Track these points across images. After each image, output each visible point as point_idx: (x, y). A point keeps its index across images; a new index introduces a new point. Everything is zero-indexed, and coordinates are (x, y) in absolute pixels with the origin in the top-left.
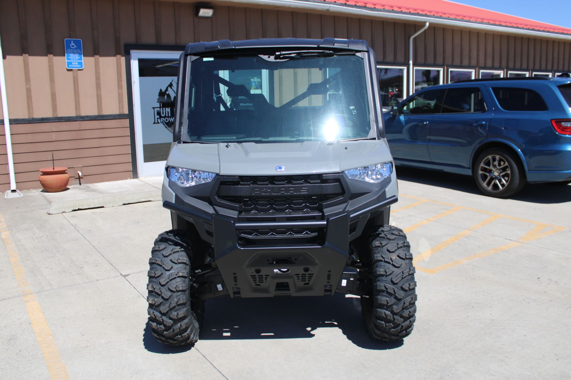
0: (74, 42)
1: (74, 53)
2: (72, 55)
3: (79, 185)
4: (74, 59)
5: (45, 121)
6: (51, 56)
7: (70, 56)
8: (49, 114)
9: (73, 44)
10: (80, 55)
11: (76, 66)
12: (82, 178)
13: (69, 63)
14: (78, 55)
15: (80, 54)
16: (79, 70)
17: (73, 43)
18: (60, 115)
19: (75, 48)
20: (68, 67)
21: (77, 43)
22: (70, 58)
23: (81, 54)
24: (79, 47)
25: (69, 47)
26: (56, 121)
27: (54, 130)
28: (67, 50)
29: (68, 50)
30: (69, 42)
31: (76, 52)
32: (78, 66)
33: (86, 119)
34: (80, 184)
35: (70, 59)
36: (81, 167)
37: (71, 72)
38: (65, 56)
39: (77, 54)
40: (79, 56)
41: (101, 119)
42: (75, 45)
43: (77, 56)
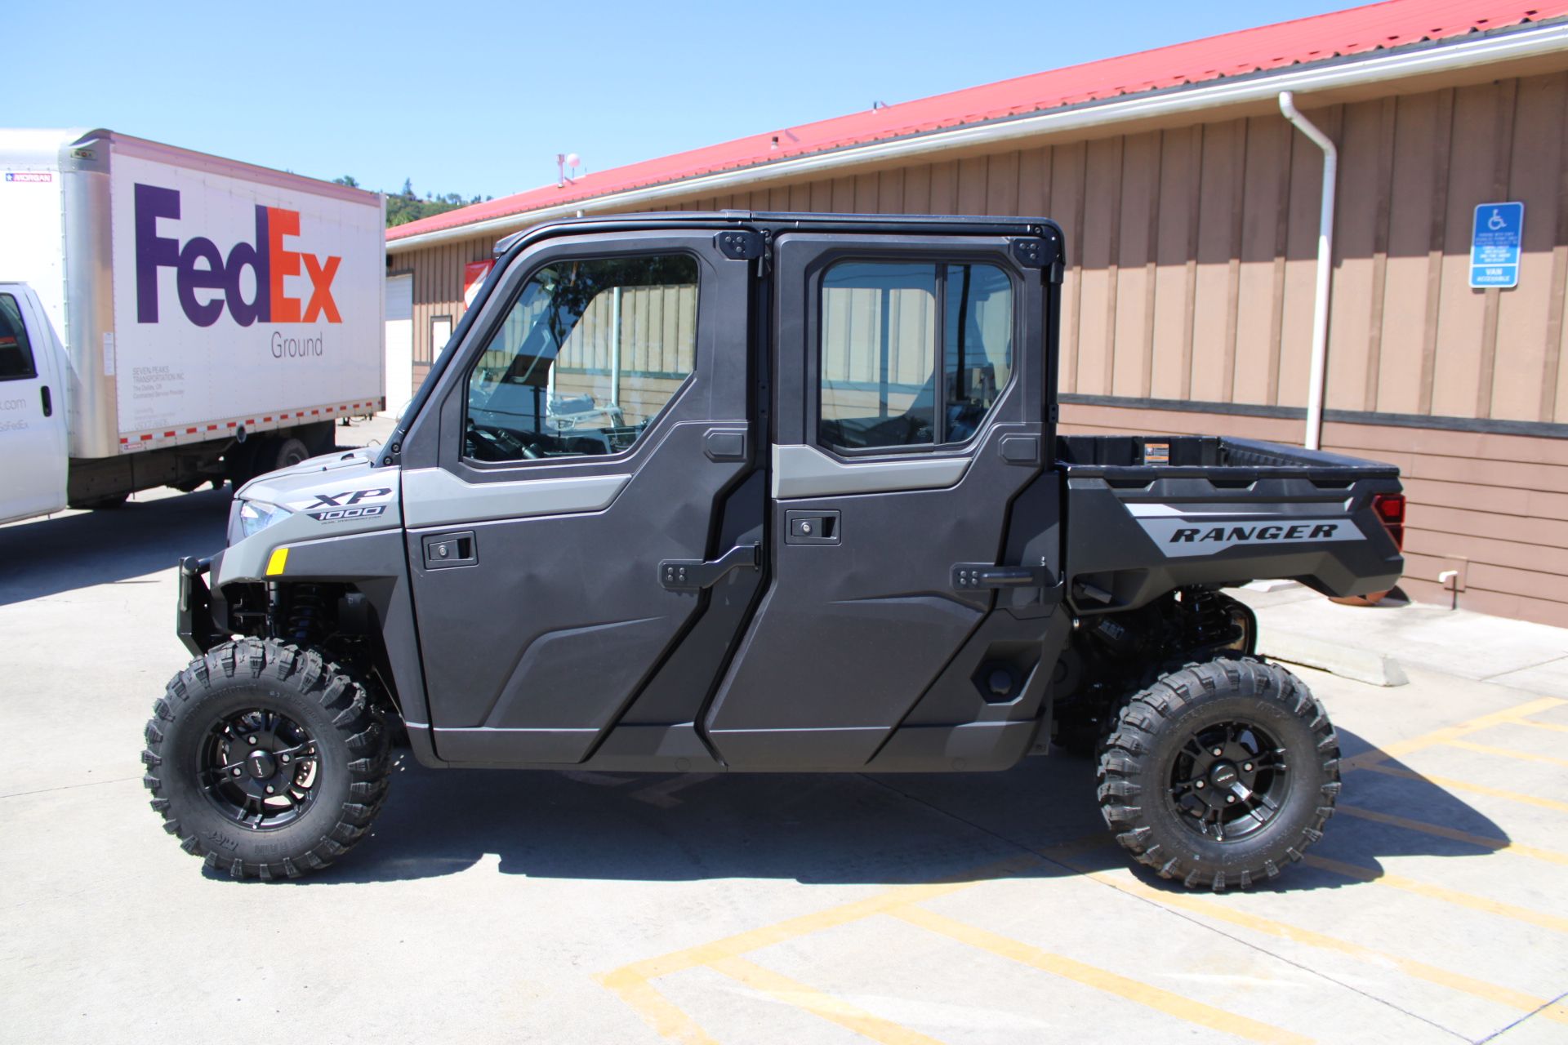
0: (1502, 212)
1: (1495, 244)
2: (1488, 249)
3: (1450, 608)
4: (1495, 260)
5: (1398, 423)
6: (1436, 255)
7: (1483, 252)
8: (1409, 407)
9: (1496, 218)
10: (1513, 249)
11: (1496, 279)
12: (1462, 592)
13: (1479, 272)
14: (1507, 247)
15: (1513, 246)
16: (1502, 290)
17: (1498, 214)
18: (1436, 412)
19: (1501, 230)
20: (1474, 282)
21: (1509, 215)
22: (1483, 256)
23: (1515, 246)
24: (1511, 227)
25: (1483, 228)
26: (1424, 425)
27: (1416, 449)
28: (1477, 236)
29: (1481, 235)
30: (1485, 214)
31: (1503, 238)
32: (1501, 279)
33: (1501, 429)
34: (1454, 606)
35: (1482, 261)
36: (1463, 560)
37: (1481, 297)
38: (1468, 252)
39: (1503, 245)
40: (1507, 252)
41: (1545, 434)
42: (1500, 220)
43: (1503, 252)
